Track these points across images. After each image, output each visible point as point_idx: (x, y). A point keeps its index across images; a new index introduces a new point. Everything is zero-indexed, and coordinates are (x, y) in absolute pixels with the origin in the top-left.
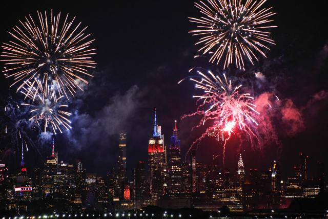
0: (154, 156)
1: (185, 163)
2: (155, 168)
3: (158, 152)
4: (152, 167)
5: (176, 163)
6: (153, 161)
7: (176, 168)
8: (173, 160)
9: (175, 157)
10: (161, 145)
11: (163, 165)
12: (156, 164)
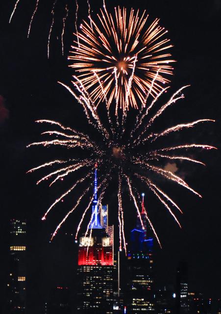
0: (92, 273)
1: (162, 292)
2: (93, 302)
3: (100, 265)
4: (87, 299)
5: (141, 292)
6: (88, 286)
7: (141, 302)
8: (136, 285)
9: (140, 279)
10: (108, 249)
11: (111, 295)
12: (95, 293)
